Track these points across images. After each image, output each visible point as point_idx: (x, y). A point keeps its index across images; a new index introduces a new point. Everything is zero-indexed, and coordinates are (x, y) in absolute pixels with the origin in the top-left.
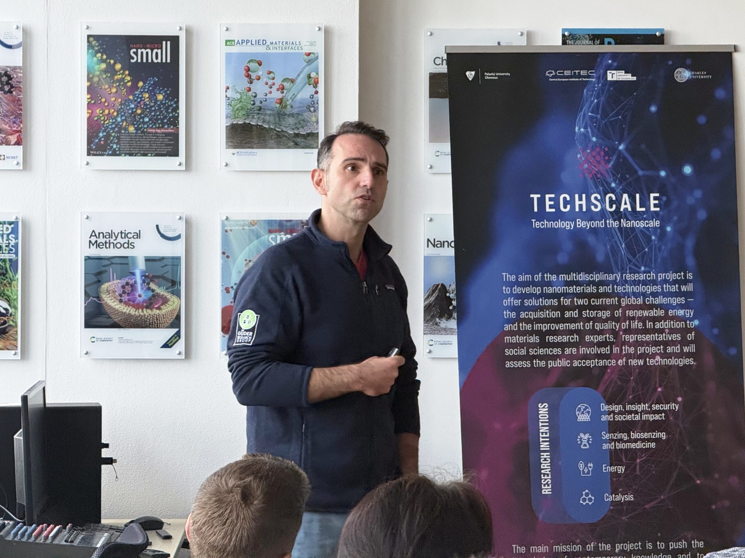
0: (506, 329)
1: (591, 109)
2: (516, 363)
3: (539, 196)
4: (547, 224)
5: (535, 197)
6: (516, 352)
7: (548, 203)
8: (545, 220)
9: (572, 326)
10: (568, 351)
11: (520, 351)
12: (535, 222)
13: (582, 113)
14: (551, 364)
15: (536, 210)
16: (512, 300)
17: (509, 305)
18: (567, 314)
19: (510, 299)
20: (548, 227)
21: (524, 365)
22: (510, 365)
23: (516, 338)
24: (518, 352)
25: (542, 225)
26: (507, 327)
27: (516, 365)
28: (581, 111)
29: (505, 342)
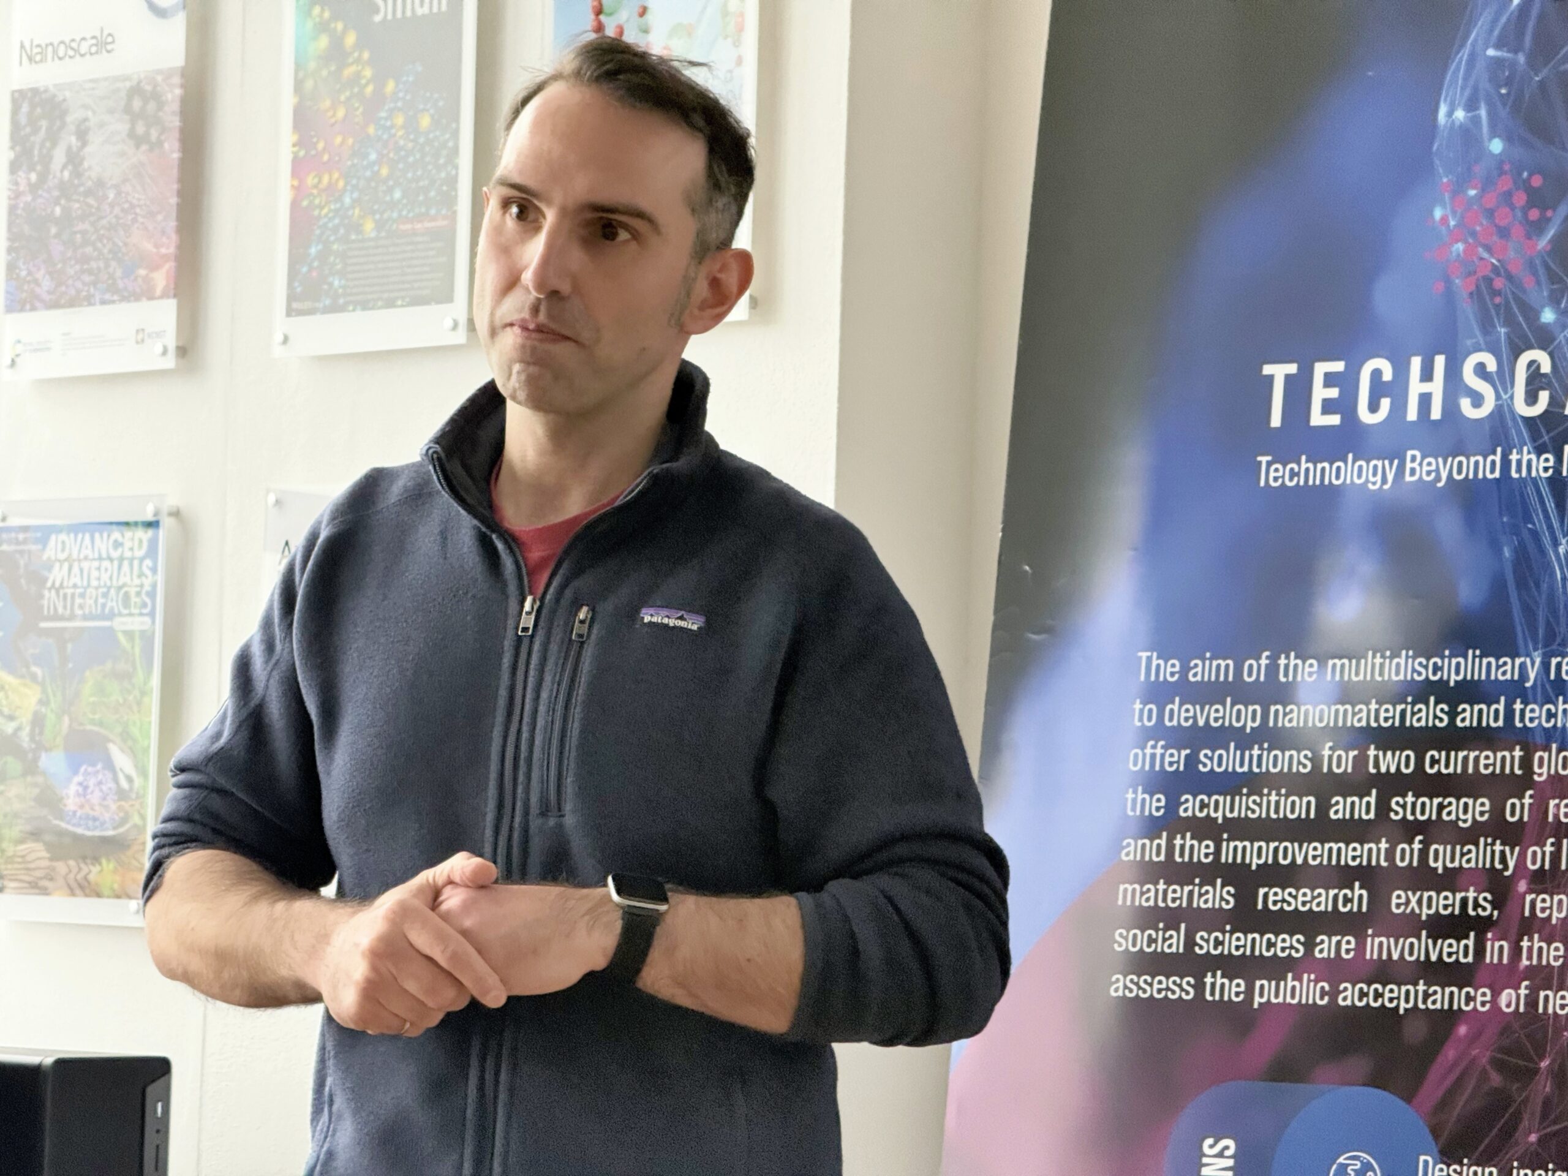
0: (1128, 854)
1: (1496, 33)
2: (1145, 981)
3: (1292, 368)
4: (1307, 470)
5: (1279, 372)
6: (1151, 941)
7: (1320, 393)
8: (1304, 458)
9: (1352, 854)
10: (1326, 946)
11: (1164, 940)
12: (1269, 464)
13: (1465, 53)
14: (1266, 992)
15: (1276, 421)
16: (1159, 751)
17: (1147, 767)
18: (1340, 808)
19: (1154, 747)
20: (1311, 482)
21: (1174, 992)
22: (1126, 987)
23: (1157, 891)
24: (1155, 941)
25: (1293, 474)
26: (1132, 848)
27: (1145, 991)
28: (1462, 45)
29: (1120, 902)
